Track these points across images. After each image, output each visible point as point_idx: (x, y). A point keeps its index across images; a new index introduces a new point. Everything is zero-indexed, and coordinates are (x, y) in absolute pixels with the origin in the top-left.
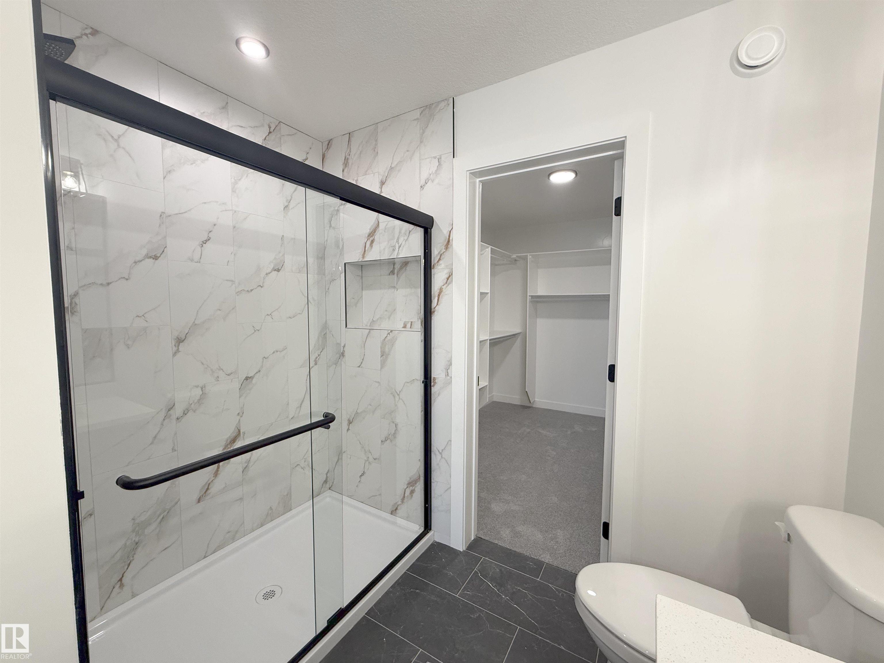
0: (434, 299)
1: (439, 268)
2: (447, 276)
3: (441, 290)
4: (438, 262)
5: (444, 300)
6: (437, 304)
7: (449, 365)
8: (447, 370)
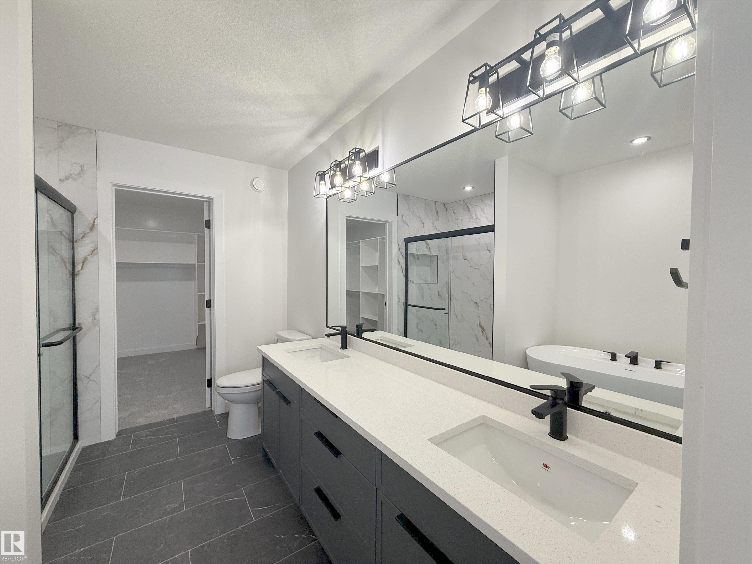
0: (78, 265)
1: (84, 242)
2: (93, 249)
3: (85, 260)
4: (82, 238)
5: (89, 267)
6: (82, 269)
7: (96, 312)
8: (94, 315)
